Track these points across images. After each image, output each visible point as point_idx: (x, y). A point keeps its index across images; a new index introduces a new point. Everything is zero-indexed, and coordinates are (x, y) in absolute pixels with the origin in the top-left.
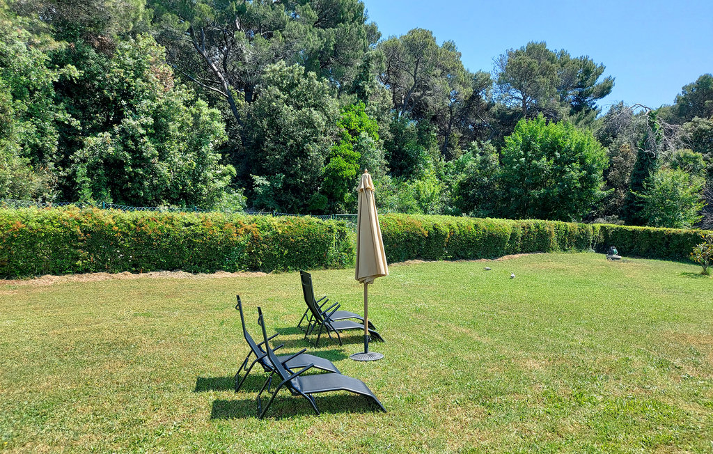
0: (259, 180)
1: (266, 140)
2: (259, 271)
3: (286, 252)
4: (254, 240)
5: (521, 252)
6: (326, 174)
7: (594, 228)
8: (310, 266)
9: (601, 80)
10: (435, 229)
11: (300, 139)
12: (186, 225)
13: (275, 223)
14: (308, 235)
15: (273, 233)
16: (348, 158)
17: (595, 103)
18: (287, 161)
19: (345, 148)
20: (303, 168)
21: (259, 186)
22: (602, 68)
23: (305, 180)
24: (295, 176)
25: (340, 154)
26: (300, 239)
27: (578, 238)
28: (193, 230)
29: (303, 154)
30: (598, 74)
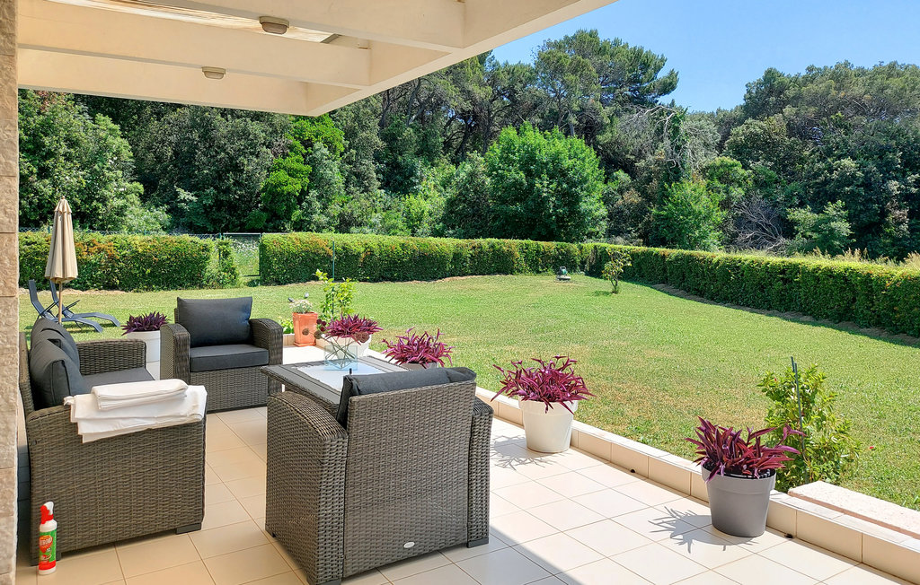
0: (184, 194)
1: (196, 153)
2: (118, 289)
3: (149, 271)
4: (112, 258)
5: (472, 274)
6: (264, 190)
7: (581, 248)
8: (181, 285)
9: (662, 74)
10: (344, 248)
11: (232, 153)
12: (28, 244)
13: (137, 242)
14: (176, 254)
15: (133, 252)
16: (292, 173)
17: (657, 101)
18: (220, 176)
19: (293, 162)
20: (237, 183)
21: (184, 201)
22: (663, 60)
23: (239, 195)
24: (227, 191)
25: (284, 168)
26: (165, 257)
27: (556, 258)
28: (34, 249)
29: (237, 169)
30: (658, 69)
